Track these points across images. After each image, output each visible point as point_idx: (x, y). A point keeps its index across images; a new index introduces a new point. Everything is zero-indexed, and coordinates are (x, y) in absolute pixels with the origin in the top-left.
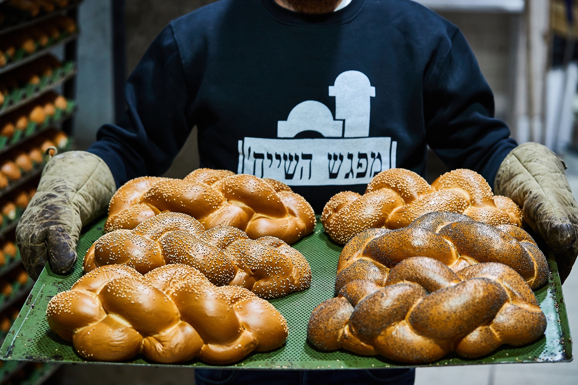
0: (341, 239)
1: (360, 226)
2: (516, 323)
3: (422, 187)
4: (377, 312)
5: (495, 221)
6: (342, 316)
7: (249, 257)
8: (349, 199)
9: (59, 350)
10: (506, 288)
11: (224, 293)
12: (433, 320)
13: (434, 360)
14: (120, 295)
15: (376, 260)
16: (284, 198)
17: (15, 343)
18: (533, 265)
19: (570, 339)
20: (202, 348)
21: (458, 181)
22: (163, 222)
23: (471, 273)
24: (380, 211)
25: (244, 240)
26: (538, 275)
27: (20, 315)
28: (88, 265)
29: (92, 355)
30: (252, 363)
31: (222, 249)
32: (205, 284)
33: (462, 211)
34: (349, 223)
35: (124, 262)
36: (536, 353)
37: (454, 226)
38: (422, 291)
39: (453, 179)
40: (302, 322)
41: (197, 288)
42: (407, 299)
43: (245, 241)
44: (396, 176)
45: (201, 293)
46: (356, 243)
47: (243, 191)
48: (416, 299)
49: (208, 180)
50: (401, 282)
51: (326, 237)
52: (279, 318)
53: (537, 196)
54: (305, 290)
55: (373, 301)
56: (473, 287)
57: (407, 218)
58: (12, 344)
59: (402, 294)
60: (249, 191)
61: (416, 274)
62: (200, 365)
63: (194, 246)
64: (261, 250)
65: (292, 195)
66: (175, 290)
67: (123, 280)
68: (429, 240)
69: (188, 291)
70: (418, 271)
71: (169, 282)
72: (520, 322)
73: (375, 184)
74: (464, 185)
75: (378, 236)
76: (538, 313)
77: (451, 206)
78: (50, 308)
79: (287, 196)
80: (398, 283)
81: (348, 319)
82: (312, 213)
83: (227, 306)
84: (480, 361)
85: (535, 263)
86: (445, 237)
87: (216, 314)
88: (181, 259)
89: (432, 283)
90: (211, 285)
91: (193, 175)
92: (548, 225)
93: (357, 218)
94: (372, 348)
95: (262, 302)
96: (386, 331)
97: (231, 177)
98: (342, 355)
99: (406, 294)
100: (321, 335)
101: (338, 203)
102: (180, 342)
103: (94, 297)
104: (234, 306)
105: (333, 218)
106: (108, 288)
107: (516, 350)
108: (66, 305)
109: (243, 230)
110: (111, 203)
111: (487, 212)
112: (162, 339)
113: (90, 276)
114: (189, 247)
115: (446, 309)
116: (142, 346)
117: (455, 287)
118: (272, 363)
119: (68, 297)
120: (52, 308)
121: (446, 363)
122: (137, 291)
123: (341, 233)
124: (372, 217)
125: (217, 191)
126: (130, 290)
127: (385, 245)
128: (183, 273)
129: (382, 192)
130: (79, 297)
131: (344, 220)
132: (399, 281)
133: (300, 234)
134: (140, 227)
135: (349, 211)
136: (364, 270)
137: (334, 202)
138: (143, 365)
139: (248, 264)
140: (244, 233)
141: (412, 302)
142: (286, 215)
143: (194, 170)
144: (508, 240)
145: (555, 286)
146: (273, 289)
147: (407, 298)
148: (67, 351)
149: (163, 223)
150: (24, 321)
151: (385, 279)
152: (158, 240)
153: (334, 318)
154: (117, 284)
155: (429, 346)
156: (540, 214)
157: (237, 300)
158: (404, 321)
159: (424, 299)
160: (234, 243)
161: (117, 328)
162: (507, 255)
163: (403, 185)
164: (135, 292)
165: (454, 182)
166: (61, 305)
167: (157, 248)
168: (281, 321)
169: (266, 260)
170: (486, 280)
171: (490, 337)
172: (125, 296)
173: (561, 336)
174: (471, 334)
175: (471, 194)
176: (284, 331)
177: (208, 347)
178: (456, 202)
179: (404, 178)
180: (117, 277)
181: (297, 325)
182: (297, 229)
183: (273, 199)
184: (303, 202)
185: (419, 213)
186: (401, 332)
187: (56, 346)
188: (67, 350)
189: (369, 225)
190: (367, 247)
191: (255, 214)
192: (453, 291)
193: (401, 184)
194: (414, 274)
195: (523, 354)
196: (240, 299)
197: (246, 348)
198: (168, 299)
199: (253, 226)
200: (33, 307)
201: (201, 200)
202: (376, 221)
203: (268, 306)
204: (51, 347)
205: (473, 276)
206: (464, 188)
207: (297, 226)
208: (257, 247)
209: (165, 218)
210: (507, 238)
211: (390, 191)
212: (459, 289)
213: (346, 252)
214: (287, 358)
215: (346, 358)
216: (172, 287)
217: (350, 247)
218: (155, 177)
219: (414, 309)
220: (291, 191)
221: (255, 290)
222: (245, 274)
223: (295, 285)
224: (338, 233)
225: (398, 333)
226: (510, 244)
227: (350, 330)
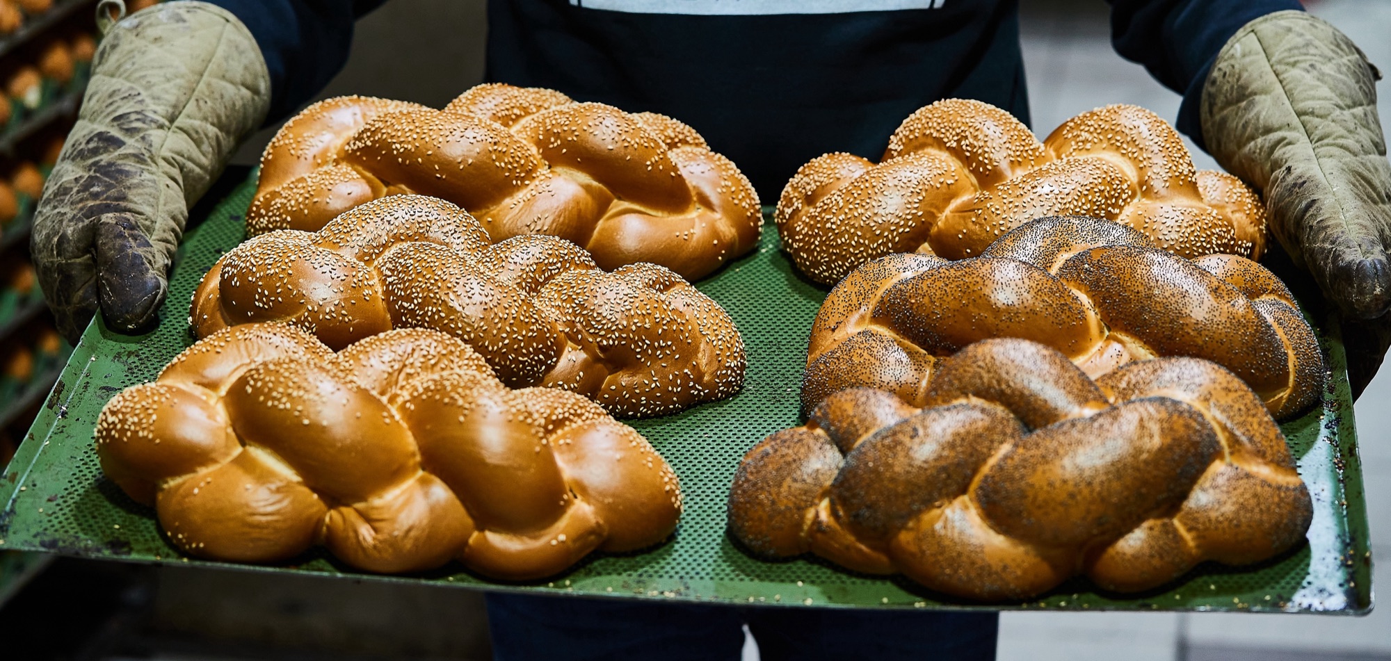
0: (821, 273)
1: (867, 242)
2: (1237, 512)
3: (1022, 148)
4: (899, 474)
5: (1198, 236)
6: (814, 475)
7: (595, 315)
8: (843, 172)
9: (122, 527)
10: (1219, 423)
11: (531, 409)
12: (1035, 498)
13: (1033, 595)
14: (276, 403)
15: (903, 334)
16: (686, 163)
17: (17, 504)
18: (1286, 360)
19: (1368, 554)
20: (471, 541)
21: (1110, 136)
22: (389, 218)
23: (1133, 381)
24: (916, 205)
25: (584, 271)
26: (1297, 384)
27: (31, 434)
28: (201, 314)
29: (202, 545)
30: (589, 581)
31: (529, 293)
32: (484, 383)
33: (1117, 211)
34: (841, 235)
35: (289, 315)
36: (1283, 588)
37: (1096, 258)
38: (1012, 424)
39: (1099, 131)
40: (716, 481)
41: (463, 394)
42: (975, 445)
43: (586, 274)
44: (959, 119)
45: (473, 406)
46: (856, 290)
47: (588, 146)
48: (996, 444)
49: (504, 113)
50: (963, 401)
51: (787, 263)
52: (662, 474)
53: (1304, 182)
54: (727, 397)
55: (892, 444)
56: (1135, 422)
57: (981, 225)
58: (8, 508)
59: (962, 431)
60: (603, 147)
61: (999, 382)
62: (462, 580)
63: (461, 283)
64: (626, 298)
65: (708, 157)
66: (411, 394)
67: (285, 366)
68: (1032, 293)
69: (442, 399)
70: (1004, 375)
71: (396, 373)
72: (1247, 511)
73: (907, 137)
74: (1125, 146)
75: (909, 275)
76: (1291, 486)
77: (1090, 197)
78: (105, 425)
79: (695, 160)
80: (956, 402)
81: (828, 483)
82: (753, 202)
83: (536, 441)
84: (1147, 601)
85: (1291, 353)
86: (1073, 283)
87: (508, 459)
88: (430, 313)
89: (1037, 406)
90: (497, 385)
91: (468, 99)
92: (1328, 258)
93: (862, 223)
94: (884, 559)
95: (621, 433)
96: (919, 521)
97: (559, 108)
98: (809, 569)
99: (973, 431)
100: (760, 519)
101: (815, 182)
102: (417, 523)
103: (212, 402)
104: (552, 438)
105: (804, 218)
106: (248, 383)
107: (1236, 577)
108: (144, 421)
109: (583, 246)
110: (266, 159)
111: (1178, 213)
112: (375, 515)
113: (204, 350)
114: (449, 285)
115: (1067, 476)
116: (325, 529)
117: (1093, 419)
118: (639, 582)
119: (150, 401)
120: (109, 424)
121: (1063, 604)
122: (318, 394)
123: (822, 258)
124: (898, 220)
125: (525, 142)
126: (301, 393)
127: (926, 300)
128: (432, 352)
129: (923, 159)
130: (176, 400)
131: (828, 225)
132: (956, 398)
133: (722, 255)
134: (333, 228)
135: (841, 204)
136: (872, 360)
137: (806, 179)
138: (326, 574)
139: (592, 331)
140: (586, 253)
141: (985, 450)
142: (691, 206)
143: (470, 88)
144: (1226, 298)
145: (1338, 410)
146: (650, 395)
147: (975, 441)
148: (141, 531)
149: (389, 222)
150: (41, 448)
151: (924, 383)
152: (376, 263)
153: (795, 480)
154: (270, 376)
155: (1023, 561)
156: (1311, 227)
157: (559, 423)
158: (965, 498)
159: (1016, 445)
160: (559, 279)
161: (263, 483)
162: (1223, 335)
163: (975, 143)
164: (311, 396)
165: (1101, 137)
166: (131, 420)
167: (371, 283)
168: (666, 479)
169: (635, 323)
170: (1168, 403)
171: (1174, 545)
172: (288, 406)
173: (1346, 545)
174: (1127, 537)
175: (1141, 168)
176: (673, 504)
177: (485, 538)
178: (1103, 188)
179: (979, 126)
180: (273, 355)
181: (704, 488)
182: (715, 242)
183: (661, 167)
184: (733, 175)
185: (1012, 215)
186: (957, 524)
187: (116, 516)
188: (142, 527)
189: (890, 241)
190: (882, 301)
191: (615, 201)
192: (1088, 430)
193: (971, 140)
194: (995, 382)
195: (1252, 589)
196: (567, 423)
197: (578, 544)
198: (392, 417)
199: (610, 234)
200: (64, 414)
201: (485, 163)
202: (907, 230)
203: (634, 443)
204: (103, 519)
205: (1137, 392)
206: (1124, 152)
207: (715, 233)
208: (615, 291)
209: (396, 208)
210: (1224, 294)
211: (945, 155)
212: (1101, 426)
213: (830, 310)
214: (677, 573)
215: (818, 577)
216: (402, 388)
217: (841, 298)
218: (375, 99)
219: (991, 470)
220: (704, 145)
221: (606, 396)
222: (582, 356)
223: (705, 386)
224: (813, 256)
225: (949, 526)
226: (1230, 309)
227: (833, 513)
